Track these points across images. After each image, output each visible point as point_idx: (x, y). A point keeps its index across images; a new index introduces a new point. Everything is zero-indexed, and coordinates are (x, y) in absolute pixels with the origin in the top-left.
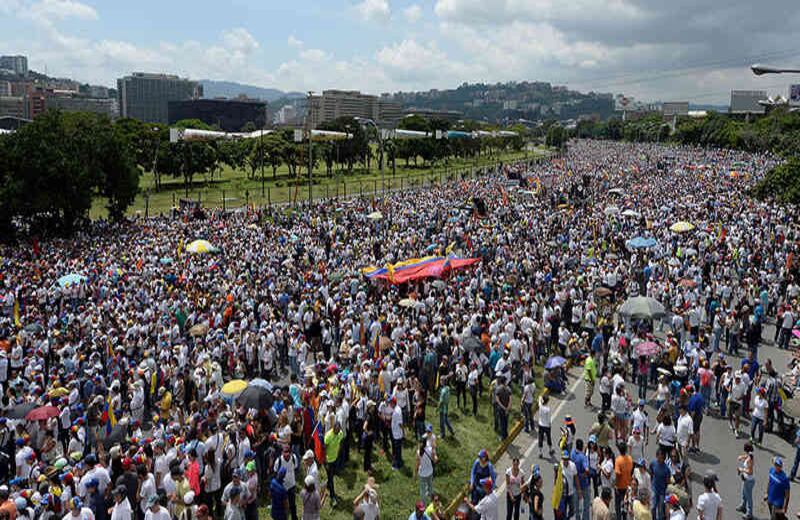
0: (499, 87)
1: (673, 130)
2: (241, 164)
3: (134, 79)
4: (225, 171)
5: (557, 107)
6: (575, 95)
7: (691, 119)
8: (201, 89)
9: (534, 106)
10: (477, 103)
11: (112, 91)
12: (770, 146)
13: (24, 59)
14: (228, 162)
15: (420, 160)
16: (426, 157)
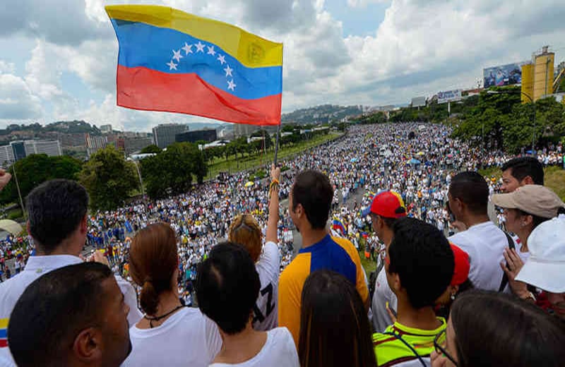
0: (310, 109)
1: (388, 117)
2: (222, 156)
3: (159, 128)
4: (217, 160)
5: (335, 114)
6: (343, 108)
7: (395, 112)
8: (188, 127)
9: (326, 115)
10: (302, 117)
11: (149, 134)
12: (431, 119)
13: (110, 126)
14: (216, 156)
15: (291, 144)
16: (293, 142)
